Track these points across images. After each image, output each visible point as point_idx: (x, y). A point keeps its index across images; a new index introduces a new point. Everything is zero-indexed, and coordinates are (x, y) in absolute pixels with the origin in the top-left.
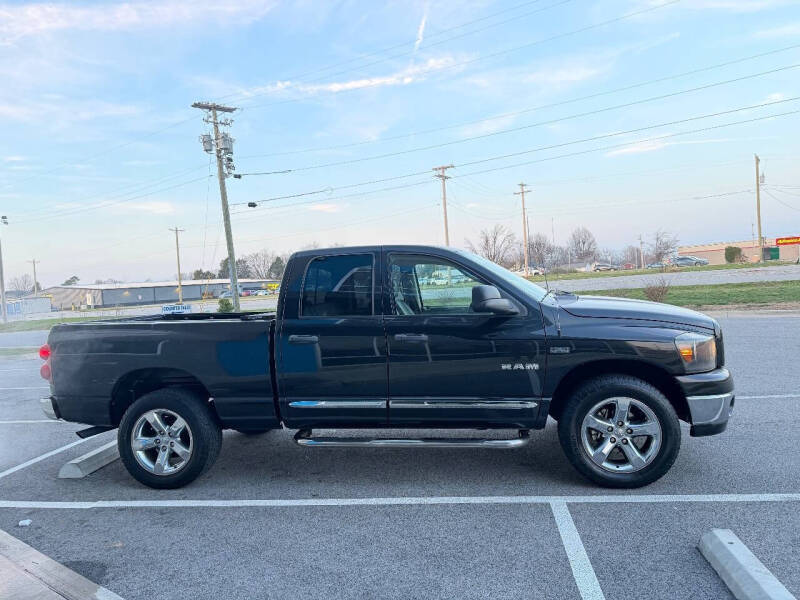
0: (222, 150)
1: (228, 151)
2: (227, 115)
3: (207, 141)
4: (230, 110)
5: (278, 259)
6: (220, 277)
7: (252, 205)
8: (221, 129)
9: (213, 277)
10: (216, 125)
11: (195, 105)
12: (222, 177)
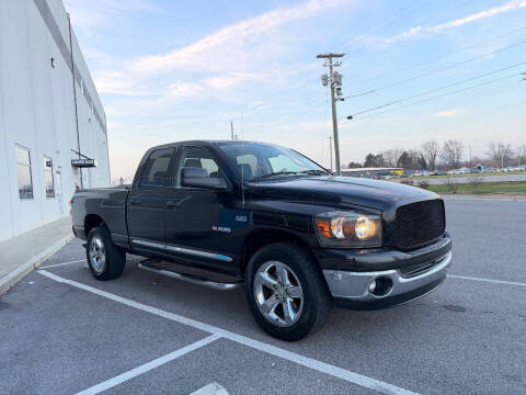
0: (334, 83)
1: (339, 83)
2: (339, 59)
3: (325, 79)
4: (341, 56)
5: (405, 154)
6: (365, 166)
7: (350, 118)
8: (335, 69)
9: (360, 166)
10: (331, 68)
11: (318, 57)
12: (334, 101)
